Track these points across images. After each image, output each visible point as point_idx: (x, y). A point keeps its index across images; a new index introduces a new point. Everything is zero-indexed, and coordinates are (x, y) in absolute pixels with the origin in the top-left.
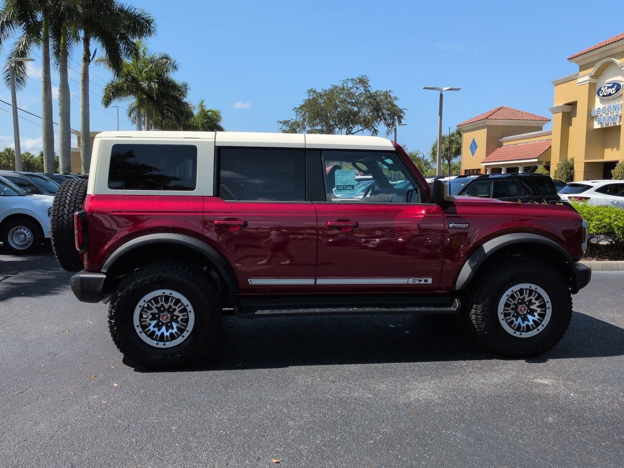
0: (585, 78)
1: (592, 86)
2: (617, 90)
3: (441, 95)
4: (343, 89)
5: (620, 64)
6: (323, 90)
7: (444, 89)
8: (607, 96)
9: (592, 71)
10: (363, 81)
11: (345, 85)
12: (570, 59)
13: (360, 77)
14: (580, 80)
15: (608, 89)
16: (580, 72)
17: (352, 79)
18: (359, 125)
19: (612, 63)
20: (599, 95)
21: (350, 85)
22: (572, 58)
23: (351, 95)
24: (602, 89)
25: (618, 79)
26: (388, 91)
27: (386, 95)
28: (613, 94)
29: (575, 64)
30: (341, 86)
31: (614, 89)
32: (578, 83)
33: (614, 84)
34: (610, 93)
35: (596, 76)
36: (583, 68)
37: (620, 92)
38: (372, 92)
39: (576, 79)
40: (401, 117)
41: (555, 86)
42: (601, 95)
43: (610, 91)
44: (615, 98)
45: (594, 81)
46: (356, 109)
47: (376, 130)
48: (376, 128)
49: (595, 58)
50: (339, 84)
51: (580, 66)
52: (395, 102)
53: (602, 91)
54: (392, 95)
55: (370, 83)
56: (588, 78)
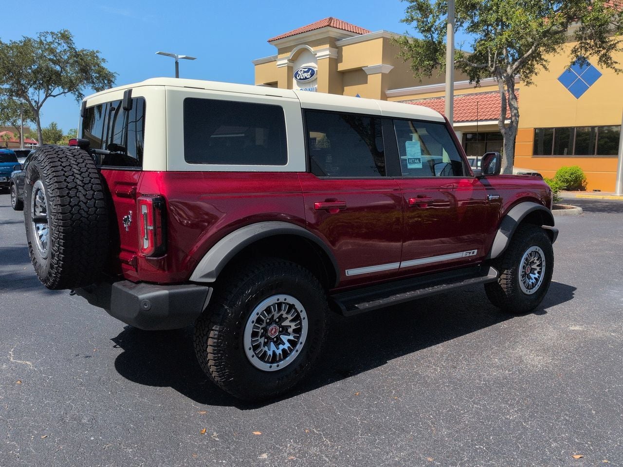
0: (283, 61)
1: (290, 69)
2: (312, 75)
3: (177, 63)
4: (41, 43)
5: (313, 52)
6: (11, 41)
7: (180, 56)
8: (303, 79)
9: (289, 55)
10: (65, 37)
11: (43, 38)
12: (270, 41)
13: (62, 32)
14: (279, 63)
15: (304, 73)
16: (279, 54)
17: (52, 33)
18: (60, 87)
19: (307, 50)
20: (296, 78)
21: (50, 39)
22: (272, 41)
23: (52, 51)
24: (299, 73)
25: (312, 64)
26: (95, 52)
27: (93, 55)
28: (308, 78)
29: (274, 46)
30: (38, 40)
31: (309, 74)
32: (278, 65)
33: (309, 69)
34: (306, 77)
35: (293, 60)
36: (282, 51)
37: (314, 77)
38: (77, 50)
39: (276, 61)
40: (112, 81)
41: (256, 65)
42: (298, 78)
43: (306, 75)
44: (310, 82)
45: (291, 64)
46: (58, 68)
47: (82, 94)
48: (81, 92)
49: (292, 44)
50: (34, 37)
51: (278, 49)
52: (103, 65)
53: (299, 75)
54: (100, 56)
55: (74, 39)
56: (286, 61)
